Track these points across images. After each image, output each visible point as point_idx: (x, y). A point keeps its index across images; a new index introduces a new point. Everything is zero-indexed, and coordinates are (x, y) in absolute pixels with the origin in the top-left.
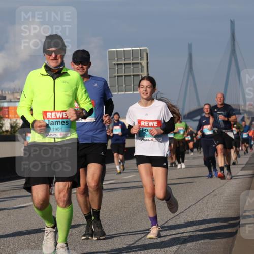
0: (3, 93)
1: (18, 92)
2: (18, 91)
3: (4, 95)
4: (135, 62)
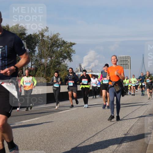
2: (90, 69)
4: (126, 60)
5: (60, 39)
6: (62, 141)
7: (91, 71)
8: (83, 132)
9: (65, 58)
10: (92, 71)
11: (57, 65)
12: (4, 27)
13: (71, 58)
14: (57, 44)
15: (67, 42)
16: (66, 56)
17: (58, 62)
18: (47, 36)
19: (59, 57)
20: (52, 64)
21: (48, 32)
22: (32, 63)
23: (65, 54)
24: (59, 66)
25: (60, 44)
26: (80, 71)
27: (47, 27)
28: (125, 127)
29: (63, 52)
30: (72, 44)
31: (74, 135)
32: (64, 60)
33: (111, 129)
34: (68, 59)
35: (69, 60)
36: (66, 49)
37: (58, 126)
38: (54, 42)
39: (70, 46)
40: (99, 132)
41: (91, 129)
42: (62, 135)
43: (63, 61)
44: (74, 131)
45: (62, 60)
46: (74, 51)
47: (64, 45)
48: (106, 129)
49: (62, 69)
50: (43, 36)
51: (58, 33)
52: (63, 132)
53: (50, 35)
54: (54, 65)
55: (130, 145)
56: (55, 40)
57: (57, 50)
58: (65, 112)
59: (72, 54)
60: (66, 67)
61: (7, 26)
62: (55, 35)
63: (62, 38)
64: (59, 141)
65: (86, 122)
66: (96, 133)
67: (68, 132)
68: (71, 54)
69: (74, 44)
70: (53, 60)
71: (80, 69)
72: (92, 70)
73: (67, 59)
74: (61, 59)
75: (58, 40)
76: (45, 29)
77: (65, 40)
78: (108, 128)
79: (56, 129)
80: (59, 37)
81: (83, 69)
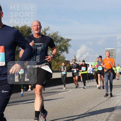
4: (112, 52)
5: (59, 36)
6: (61, 116)
8: (78, 109)
9: (63, 51)
11: (57, 56)
12: (15, 27)
13: (68, 51)
14: (57, 39)
15: (65, 39)
16: (64, 49)
17: (57, 54)
18: (49, 34)
19: (58, 50)
21: (49, 30)
23: (63, 48)
24: (59, 57)
25: (59, 40)
27: (48, 27)
28: (112, 105)
29: (61, 46)
30: (68, 40)
31: (70, 112)
32: (62, 52)
33: (101, 107)
34: (65, 52)
35: (66, 52)
36: (64, 44)
37: (58, 104)
38: (54, 38)
39: (67, 42)
40: (90, 109)
41: (84, 107)
42: (61, 111)
43: (61, 53)
44: (71, 108)
45: (60, 53)
46: (70, 46)
47: (62, 41)
48: (96, 107)
49: (61, 60)
50: (45, 34)
51: (58, 32)
52: (62, 109)
53: (51, 33)
55: (116, 119)
56: (55, 37)
57: (57, 45)
58: (64, 93)
59: (69, 48)
60: (64, 58)
61: (17, 27)
62: (55, 33)
63: (60, 35)
64: (59, 116)
65: (80, 101)
66: (88, 110)
67: (66, 109)
68: (67, 48)
69: (70, 40)
74: (60, 51)
75: (57, 37)
76: (47, 28)
77: (63, 37)
78: (97, 106)
79: (57, 107)
80: (58, 35)
81: (77, 59)
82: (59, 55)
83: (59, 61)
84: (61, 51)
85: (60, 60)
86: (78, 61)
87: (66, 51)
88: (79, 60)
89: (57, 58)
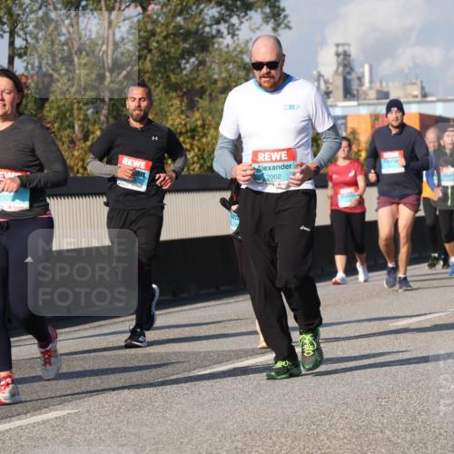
0: (384, 84)
1: (414, 84)
2: (414, 81)
3: (385, 90)
7: (417, 92)
9: (241, 5)
10: (425, 96)
13: (282, 4)
17: (187, 35)
20: (150, 51)
22: (12, 43)
24: (202, 63)
26: (340, 92)
32: (235, 20)
34: (256, 16)
35: (266, 20)
43: (223, 27)
45: (218, 22)
49: (220, 84)
54: (162, 53)
65: (387, 432)
70: (155, 22)
71: (340, 82)
72: (423, 88)
73: (251, 13)
81: (360, 79)
82: (203, 43)
83: (202, 92)
84: (222, 9)
85: (215, 82)
86: (372, 94)
87: (267, 10)
88: (377, 86)
89: (189, 65)
